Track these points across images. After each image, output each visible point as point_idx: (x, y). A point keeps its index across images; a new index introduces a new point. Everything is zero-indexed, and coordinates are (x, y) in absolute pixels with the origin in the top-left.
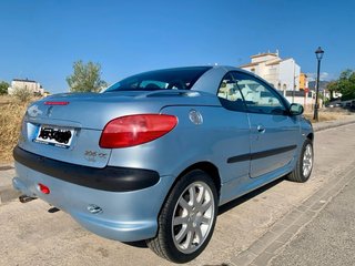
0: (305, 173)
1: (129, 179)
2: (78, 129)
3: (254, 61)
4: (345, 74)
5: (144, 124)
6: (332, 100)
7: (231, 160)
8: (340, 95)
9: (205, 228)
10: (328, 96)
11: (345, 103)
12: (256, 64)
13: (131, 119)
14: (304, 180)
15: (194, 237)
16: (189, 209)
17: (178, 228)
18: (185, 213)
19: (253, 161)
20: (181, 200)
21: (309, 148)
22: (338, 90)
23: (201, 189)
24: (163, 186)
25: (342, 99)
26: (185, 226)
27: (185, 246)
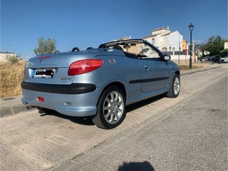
0: (176, 93)
1: (82, 88)
2: (57, 68)
3: (154, 33)
4: (211, 39)
5: (88, 64)
6: (204, 56)
7: (131, 82)
8: (209, 53)
9: (120, 114)
10: (201, 54)
11: (211, 57)
12: (155, 35)
13: (82, 62)
14: (175, 96)
15: (114, 117)
16: (111, 104)
17: (106, 111)
18: (109, 105)
19: (143, 84)
20: (107, 99)
21: (177, 79)
22: (207, 50)
23: (117, 95)
24: (98, 91)
25: (210, 55)
26: (109, 111)
27: (110, 121)
